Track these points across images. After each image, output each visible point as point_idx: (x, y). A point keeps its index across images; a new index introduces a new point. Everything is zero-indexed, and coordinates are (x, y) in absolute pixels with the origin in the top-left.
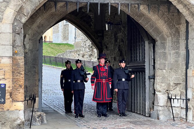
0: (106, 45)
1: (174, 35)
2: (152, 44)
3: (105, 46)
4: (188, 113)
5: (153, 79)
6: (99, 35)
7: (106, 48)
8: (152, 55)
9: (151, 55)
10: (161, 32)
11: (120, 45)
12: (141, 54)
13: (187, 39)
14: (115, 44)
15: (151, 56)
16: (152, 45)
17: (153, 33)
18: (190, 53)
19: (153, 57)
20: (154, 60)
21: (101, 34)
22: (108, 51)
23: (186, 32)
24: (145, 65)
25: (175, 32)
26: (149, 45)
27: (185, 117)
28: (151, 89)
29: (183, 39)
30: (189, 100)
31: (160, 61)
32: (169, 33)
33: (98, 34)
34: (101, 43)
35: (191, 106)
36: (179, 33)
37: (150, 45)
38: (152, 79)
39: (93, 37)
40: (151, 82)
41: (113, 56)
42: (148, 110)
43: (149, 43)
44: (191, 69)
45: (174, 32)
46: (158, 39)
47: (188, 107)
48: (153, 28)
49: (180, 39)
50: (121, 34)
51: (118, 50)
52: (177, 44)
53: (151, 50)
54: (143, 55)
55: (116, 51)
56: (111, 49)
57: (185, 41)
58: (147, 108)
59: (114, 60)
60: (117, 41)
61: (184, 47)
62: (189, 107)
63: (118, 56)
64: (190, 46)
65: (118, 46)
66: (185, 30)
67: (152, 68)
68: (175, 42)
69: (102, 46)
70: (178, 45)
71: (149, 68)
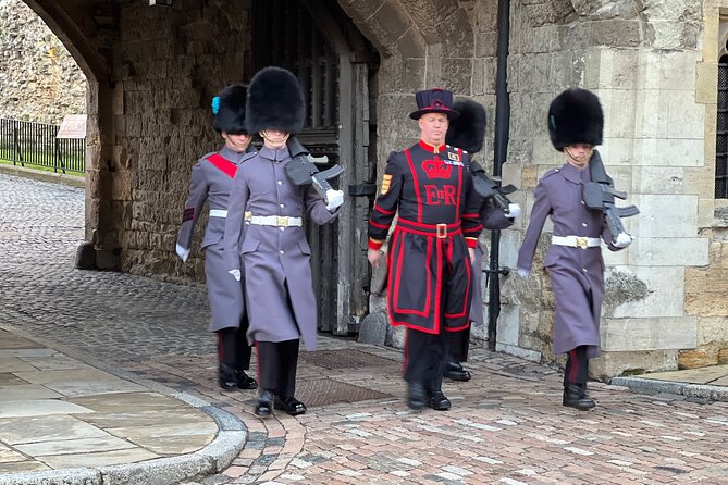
0: (129, 62)
1: (454, 37)
2: (365, 65)
3: (126, 67)
4: (499, 321)
5: (366, 197)
6: (100, 20)
7: (130, 75)
8: (366, 107)
9: (362, 106)
10: (405, 24)
11: (197, 67)
12: (314, 104)
13: (502, 52)
14: (176, 59)
15: (362, 112)
16: (365, 70)
17: (379, 27)
18: (513, 106)
19: (367, 117)
20: (373, 128)
21: (109, 20)
22: (141, 88)
23: (499, 27)
24: (337, 146)
25: (457, 26)
26: (353, 68)
27: (486, 336)
28: (359, 233)
29: (483, 51)
30: (506, 273)
31: (399, 131)
32: (435, 30)
33: (97, 18)
34: (107, 52)
35: (513, 296)
36: (469, 31)
37: (358, 71)
38: (362, 195)
39: (78, 29)
40: (358, 209)
41: (166, 107)
42: (345, 310)
43: (353, 64)
44: (516, 161)
45: (453, 28)
46: (393, 48)
47: (502, 300)
48: (377, 7)
49: (474, 52)
50: (205, 22)
51: (188, 82)
52: (461, 71)
53: (361, 90)
54: (327, 108)
55: (182, 88)
56: (153, 77)
57: (492, 60)
58: (340, 303)
59: (167, 122)
60: (185, 50)
61: (486, 83)
62: (507, 299)
63: (186, 108)
64: (514, 78)
65: (189, 67)
66: (495, 22)
67: (362, 154)
68: (454, 63)
69: (111, 65)
70: (464, 76)
71: (350, 156)
